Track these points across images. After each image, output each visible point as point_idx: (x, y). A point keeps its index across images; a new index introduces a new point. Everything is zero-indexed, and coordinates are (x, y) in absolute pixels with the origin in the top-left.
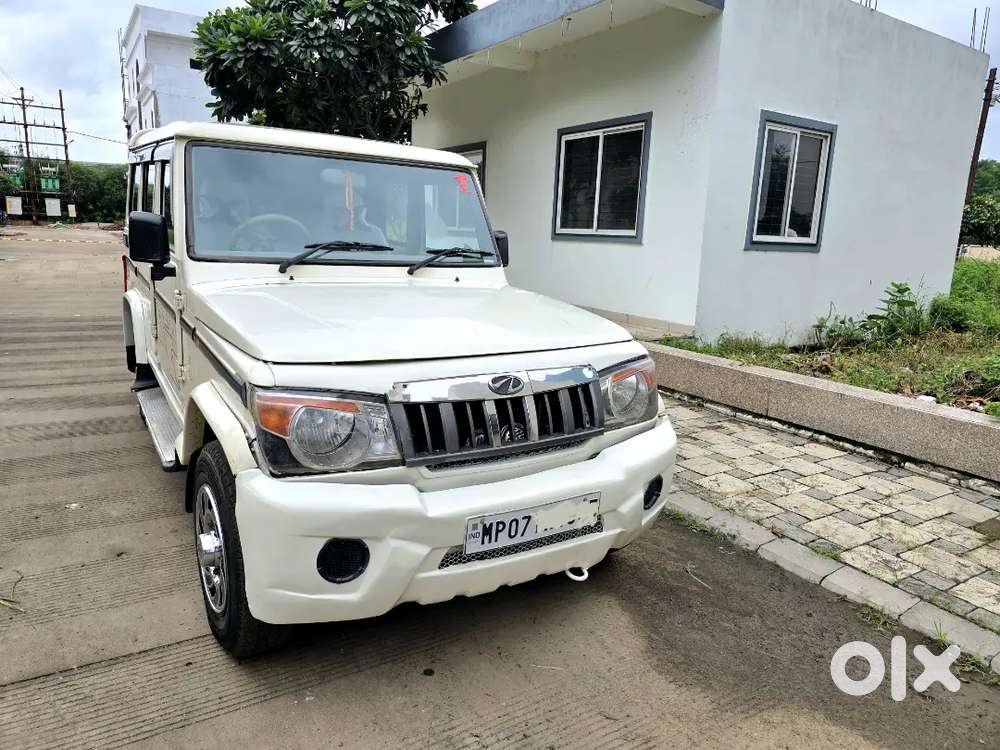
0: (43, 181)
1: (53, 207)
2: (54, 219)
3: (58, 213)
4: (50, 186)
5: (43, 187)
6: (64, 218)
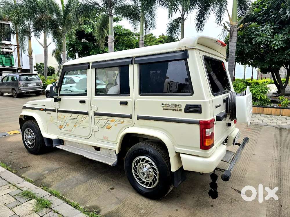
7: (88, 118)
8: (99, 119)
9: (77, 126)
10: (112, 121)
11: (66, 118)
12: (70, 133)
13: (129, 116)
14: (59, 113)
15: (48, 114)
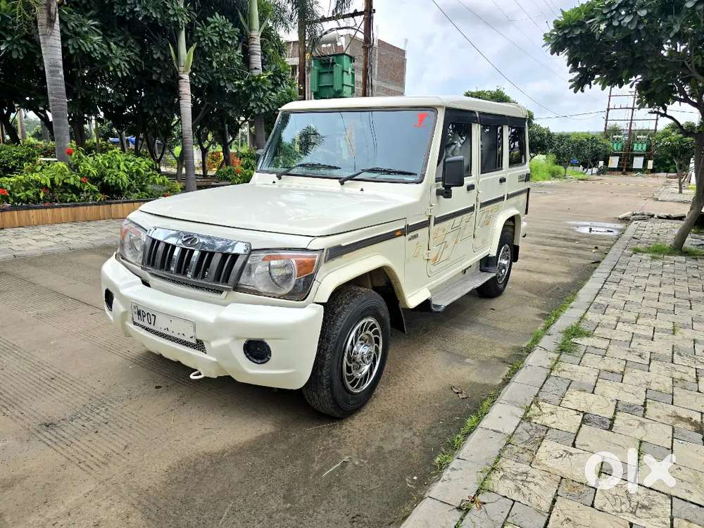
0: (636, 145)
1: (638, 163)
2: (636, 170)
3: (641, 167)
4: (640, 149)
5: (635, 149)
6: (644, 170)
7: (473, 216)
8: (482, 212)
9: (459, 241)
10: (491, 211)
11: (445, 232)
12: (448, 262)
13: (502, 198)
14: (438, 226)
15: (410, 239)
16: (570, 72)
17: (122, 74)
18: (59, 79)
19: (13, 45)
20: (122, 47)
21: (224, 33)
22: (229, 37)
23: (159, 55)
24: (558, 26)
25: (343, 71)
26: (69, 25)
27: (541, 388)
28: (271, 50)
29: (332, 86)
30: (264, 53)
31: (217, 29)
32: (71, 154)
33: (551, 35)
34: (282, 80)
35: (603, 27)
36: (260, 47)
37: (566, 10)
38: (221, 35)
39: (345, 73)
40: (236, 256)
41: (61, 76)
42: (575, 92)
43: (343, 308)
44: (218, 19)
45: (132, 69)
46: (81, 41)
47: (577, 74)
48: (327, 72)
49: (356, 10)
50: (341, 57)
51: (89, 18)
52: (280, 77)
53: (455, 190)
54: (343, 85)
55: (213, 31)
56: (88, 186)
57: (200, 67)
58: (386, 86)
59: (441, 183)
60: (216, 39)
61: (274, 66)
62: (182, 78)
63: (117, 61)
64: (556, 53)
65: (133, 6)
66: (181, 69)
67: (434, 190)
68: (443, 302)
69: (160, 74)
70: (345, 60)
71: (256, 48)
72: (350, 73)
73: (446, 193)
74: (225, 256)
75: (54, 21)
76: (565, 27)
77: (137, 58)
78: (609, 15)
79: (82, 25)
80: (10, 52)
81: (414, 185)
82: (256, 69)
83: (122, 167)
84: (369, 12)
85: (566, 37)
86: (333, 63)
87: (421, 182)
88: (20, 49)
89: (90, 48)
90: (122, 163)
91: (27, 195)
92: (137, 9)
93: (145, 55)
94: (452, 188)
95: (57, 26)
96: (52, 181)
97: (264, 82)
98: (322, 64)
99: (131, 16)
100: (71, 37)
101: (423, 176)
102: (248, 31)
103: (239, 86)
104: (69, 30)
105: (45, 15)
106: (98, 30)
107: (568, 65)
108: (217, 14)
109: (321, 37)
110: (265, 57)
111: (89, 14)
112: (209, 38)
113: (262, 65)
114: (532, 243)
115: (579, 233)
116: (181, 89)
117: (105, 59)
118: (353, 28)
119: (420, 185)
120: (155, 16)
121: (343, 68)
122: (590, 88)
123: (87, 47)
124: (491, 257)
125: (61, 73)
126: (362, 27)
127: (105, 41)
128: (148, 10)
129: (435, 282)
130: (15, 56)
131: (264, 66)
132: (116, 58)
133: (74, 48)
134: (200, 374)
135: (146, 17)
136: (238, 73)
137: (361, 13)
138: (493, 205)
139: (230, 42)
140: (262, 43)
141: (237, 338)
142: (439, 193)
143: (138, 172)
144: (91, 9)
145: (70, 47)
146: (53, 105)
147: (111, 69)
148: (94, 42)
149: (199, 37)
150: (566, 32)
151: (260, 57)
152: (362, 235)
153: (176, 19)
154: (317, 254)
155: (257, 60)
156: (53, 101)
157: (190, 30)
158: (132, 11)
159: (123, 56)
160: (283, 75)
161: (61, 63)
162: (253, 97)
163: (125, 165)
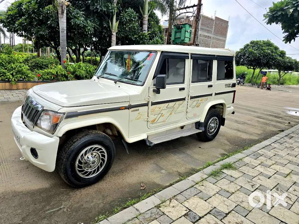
7: (185, 102)
8: (193, 101)
9: (173, 113)
10: (201, 101)
11: (161, 109)
12: (163, 123)
13: (211, 95)
14: (154, 106)
15: (133, 111)
16: (283, 33)
17: (91, 32)
18: (64, 34)
19: (53, 21)
20: (92, 22)
21: (131, 16)
22: (134, 18)
23: (106, 25)
24: (271, 10)
25: (186, 31)
26: (72, 14)
27: (181, 192)
28: (153, 23)
29: (180, 38)
30: (149, 24)
31: (129, 14)
32: (65, 63)
33: (267, 14)
34: (156, 35)
35: (291, 10)
36: (147, 21)
37: (276, 2)
38: (130, 16)
39: (186, 32)
40: (39, 111)
41: (64, 33)
42: (286, 43)
43: (78, 140)
44: (130, 10)
45: (95, 30)
46: (76, 20)
47: (287, 34)
48: (179, 32)
49: (195, 4)
50: (186, 25)
51: (81, 11)
52: (155, 34)
53: (162, 90)
54: (185, 37)
55: (128, 15)
56: (70, 75)
57: (122, 30)
58: (217, 37)
59: (155, 86)
60: (128, 18)
61: (153, 29)
62: (113, 34)
63: (89, 28)
64: (269, 24)
65: (97, 6)
66: (113, 31)
67: (152, 90)
68: (155, 141)
69: (106, 33)
70: (187, 26)
71: (146, 22)
72: (189, 32)
73: (157, 91)
74: (36, 110)
75: (63, 13)
76: (274, 11)
77: (98, 26)
78: (296, 5)
79: (77, 14)
80: (52, 24)
81: (140, 86)
82: (145, 30)
83: (84, 69)
84: (199, 6)
85: (274, 16)
86: (182, 28)
87: (143, 86)
88: (55, 23)
89: (79, 23)
90: (84, 67)
91: (47, 77)
92: (98, 7)
93: (101, 25)
94: (160, 89)
95: (65, 15)
96: (57, 72)
97: (146, 36)
98: (177, 28)
99: (96, 10)
100: (73, 18)
101: (144, 83)
102: (143, 14)
103: (136, 38)
104: (72, 16)
105: (61, 11)
106: (83, 16)
107: (282, 30)
108: (130, 8)
109: (177, 17)
110: (150, 26)
111: (82, 10)
112: (125, 18)
113: (148, 29)
114: (254, 117)
115: (287, 114)
116: (112, 39)
117: (85, 27)
118: (192, 13)
119: (142, 86)
120: (104, 10)
121: (186, 30)
122: (294, 41)
123: (78, 22)
124: (201, 122)
125: (65, 32)
126: (196, 12)
127: (86, 20)
128: (102, 8)
129: (153, 132)
130: (53, 25)
131: (149, 29)
132: (89, 26)
133: (73, 23)
134: (23, 158)
135: (101, 10)
136: (137, 32)
137: (196, 6)
138: (202, 98)
139: (134, 20)
140: (148, 20)
141: (28, 146)
142: (154, 91)
143: (90, 71)
144: (83, 7)
145: (72, 22)
146: (61, 44)
147: (87, 30)
148: (81, 20)
149: (121, 18)
150: (273, 13)
151: (147, 26)
152: (93, 108)
153: (112, 11)
154: (62, 115)
155: (145, 27)
156: (61, 43)
157: (118, 15)
158: (96, 8)
159: (92, 25)
160: (156, 33)
161: (65, 28)
162: (141, 42)
163: (85, 68)
